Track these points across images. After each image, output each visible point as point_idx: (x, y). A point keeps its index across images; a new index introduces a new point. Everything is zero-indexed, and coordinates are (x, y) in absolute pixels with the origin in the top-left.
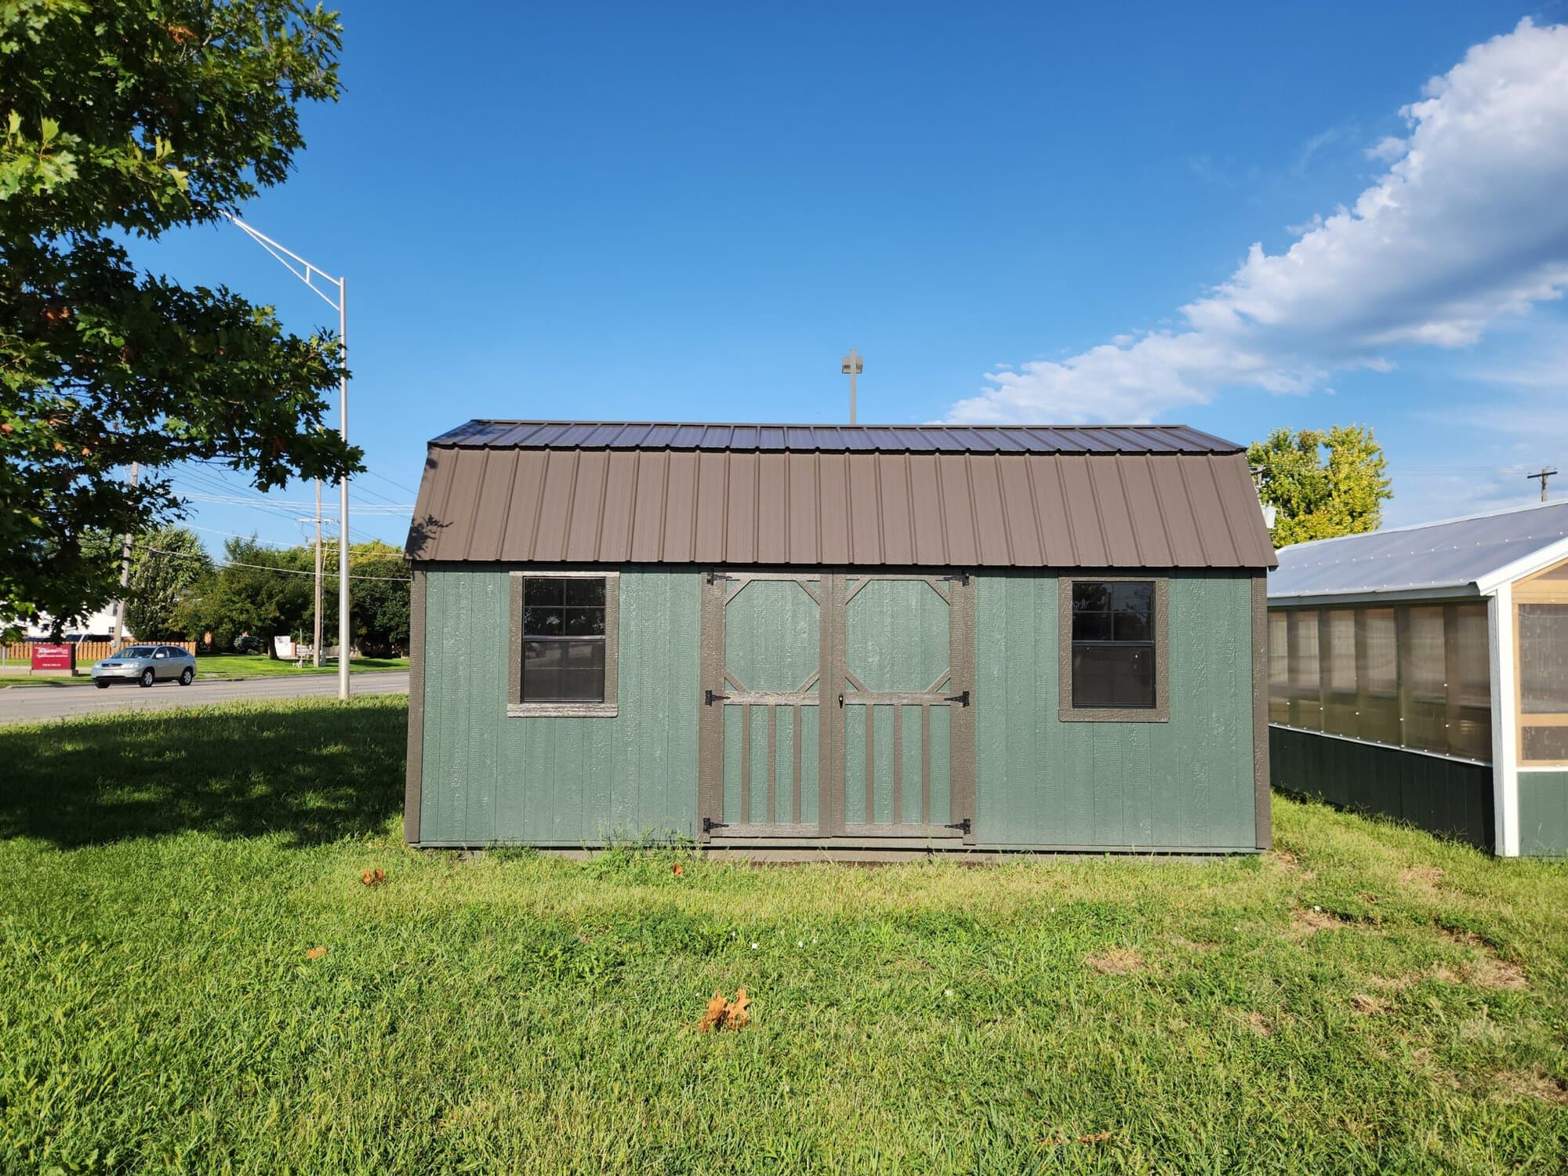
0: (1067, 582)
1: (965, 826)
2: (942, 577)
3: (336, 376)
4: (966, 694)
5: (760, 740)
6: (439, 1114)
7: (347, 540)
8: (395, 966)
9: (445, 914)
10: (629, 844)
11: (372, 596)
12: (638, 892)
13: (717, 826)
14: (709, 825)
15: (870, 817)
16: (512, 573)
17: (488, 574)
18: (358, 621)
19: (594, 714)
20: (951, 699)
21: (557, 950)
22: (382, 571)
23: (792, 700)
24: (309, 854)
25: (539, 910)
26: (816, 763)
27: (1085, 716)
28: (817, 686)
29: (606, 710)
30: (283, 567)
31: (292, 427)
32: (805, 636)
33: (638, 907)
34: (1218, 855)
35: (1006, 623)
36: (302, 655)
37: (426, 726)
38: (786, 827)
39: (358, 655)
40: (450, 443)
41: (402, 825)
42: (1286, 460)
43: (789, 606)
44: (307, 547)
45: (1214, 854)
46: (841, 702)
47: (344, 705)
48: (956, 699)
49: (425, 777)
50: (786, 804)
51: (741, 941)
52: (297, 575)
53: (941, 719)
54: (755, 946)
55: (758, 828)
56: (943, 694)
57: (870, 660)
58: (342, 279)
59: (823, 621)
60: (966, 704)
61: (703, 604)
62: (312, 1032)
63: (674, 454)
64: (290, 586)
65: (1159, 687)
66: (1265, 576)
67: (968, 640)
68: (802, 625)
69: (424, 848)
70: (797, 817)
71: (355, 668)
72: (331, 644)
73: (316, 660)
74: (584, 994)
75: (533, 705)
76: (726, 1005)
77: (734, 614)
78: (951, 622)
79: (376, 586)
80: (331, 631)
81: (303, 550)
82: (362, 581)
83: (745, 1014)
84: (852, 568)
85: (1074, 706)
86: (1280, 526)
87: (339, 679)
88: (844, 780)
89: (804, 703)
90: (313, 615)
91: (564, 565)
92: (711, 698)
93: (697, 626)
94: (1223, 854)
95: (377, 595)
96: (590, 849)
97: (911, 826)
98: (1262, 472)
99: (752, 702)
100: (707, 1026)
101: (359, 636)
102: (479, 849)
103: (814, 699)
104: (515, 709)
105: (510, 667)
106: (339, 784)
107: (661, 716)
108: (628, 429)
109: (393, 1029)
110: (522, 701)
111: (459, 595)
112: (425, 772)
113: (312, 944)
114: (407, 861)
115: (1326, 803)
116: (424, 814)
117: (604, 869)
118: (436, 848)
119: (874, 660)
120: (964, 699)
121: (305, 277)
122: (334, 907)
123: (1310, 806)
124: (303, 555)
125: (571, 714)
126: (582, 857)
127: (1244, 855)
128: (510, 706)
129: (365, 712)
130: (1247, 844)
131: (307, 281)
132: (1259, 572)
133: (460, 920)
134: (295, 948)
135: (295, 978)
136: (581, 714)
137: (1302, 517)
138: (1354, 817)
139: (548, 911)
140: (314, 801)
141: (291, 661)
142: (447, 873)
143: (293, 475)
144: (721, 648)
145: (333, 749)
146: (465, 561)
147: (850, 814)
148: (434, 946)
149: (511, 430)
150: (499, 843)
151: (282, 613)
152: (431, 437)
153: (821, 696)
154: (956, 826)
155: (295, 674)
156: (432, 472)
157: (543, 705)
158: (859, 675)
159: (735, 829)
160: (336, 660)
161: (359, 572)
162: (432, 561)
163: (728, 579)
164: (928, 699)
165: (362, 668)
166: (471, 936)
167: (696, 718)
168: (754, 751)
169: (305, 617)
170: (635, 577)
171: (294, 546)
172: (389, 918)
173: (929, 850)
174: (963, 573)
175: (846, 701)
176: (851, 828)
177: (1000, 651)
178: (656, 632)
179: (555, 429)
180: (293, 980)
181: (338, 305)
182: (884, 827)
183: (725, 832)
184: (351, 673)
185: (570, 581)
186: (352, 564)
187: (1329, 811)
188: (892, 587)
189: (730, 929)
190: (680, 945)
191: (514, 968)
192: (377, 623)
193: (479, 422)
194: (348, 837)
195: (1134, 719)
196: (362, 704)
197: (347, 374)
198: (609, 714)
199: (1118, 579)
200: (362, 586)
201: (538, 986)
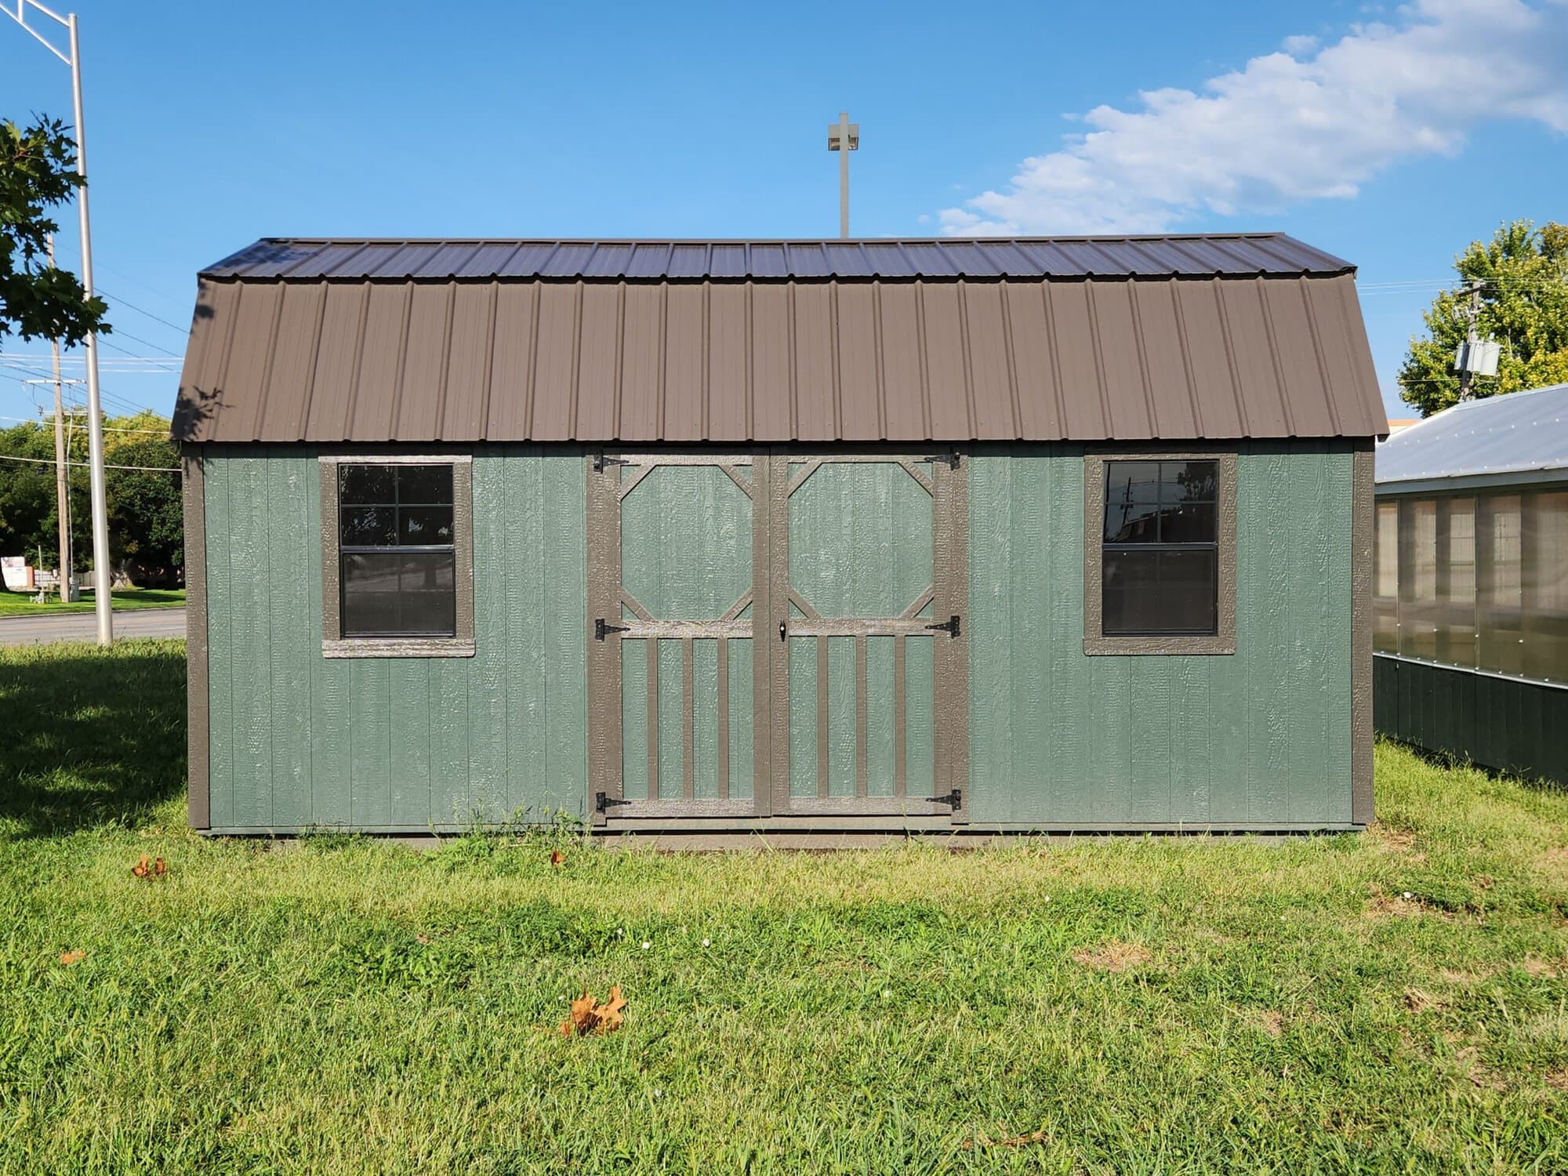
0: (1097, 461)
1: (955, 799)
2: (922, 458)
3: (65, 183)
4: (955, 620)
5: (672, 687)
6: (226, 1120)
7: (100, 411)
8: (175, 969)
9: (240, 911)
10: (494, 828)
11: (142, 496)
12: (498, 884)
13: (615, 803)
14: (604, 803)
15: (824, 789)
16: (321, 459)
17: (289, 461)
18: (124, 535)
19: (443, 653)
20: (935, 627)
21: (387, 951)
22: (157, 457)
23: (715, 631)
24: (59, 844)
25: (366, 905)
26: (750, 718)
27: (1119, 648)
28: (750, 611)
29: (458, 647)
30: (7, 454)
31: (5, 264)
32: (732, 542)
33: (497, 902)
34: (1300, 833)
35: (1011, 522)
36: (43, 584)
37: (213, 671)
38: (710, 804)
39: (125, 584)
40: (230, 275)
41: (186, 808)
42: (1520, 269)
43: (709, 502)
44: (41, 423)
45: (1293, 833)
46: (783, 634)
47: (105, 653)
48: (941, 627)
49: (214, 740)
50: (709, 772)
51: (628, 938)
52: (28, 464)
53: (920, 655)
54: (646, 945)
55: (671, 805)
56: (924, 620)
57: (823, 574)
58: (72, 16)
59: (758, 520)
60: (955, 633)
61: (589, 498)
62: (69, 1039)
63: (547, 287)
64: (19, 483)
65: (1222, 606)
66: (1373, 450)
67: (959, 546)
68: (729, 526)
69: (216, 837)
70: (725, 790)
71: (121, 603)
72: (86, 569)
73: (64, 591)
74: (417, 998)
75: (358, 642)
76: (595, 1008)
77: (634, 513)
78: (936, 521)
79: (148, 480)
80: (83, 549)
81: (36, 428)
82: (128, 473)
83: (618, 1018)
84: (795, 447)
85: (1104, 634)
86: (1506, 372)
87: (97, 620)
88: (789, 739)
89: (732, 634)
90: (57, 524)
91: (393, 447)
92: (603, 629)
93: (582, 529)
94: (1306, 833)
95: (151, 494)
96: (443, 836)
97: (882, 801)
98: (1481, 289)
99: (661, 635)
100: (568, 1030)
101: (127, 556)
102: (292, 837)
103: (746, 629)
104: (333, 648)
105: (325, 590)
106: (99, 758)
107: (535, 655)
108: (485, 249)
109: (170, 1034)
110: (343, 637)
111: (250, 491)
112: (213, 733)
113: (67, 948)
114: (193, 850)
115: (1475, 766)
116: (214, 790)
117: (459, 858)
118: (233, 836)
119: (827, 574)
120: (953, 626)
121: (16, 13)
122: (94, 905)
123: (1454, 773)
124: (36, 435)
125: (411, 653)
126: (428, 847)
127: (1335, 833)
128: (326, 643)
129: (136, 663)
130: (1341, 819)
131: (20, 19)
132: (1364, 444)
133: (260, 918)
134: (44, 952)
135: (45, 985)
136: (424, 653)
137: (1539, 356)
138: (1510, 785)
139: (378, 908)
140: (63, 780)
141: (26, 594)
142: (247, 865)
143: (9, 332)
144: (615, 558)
145: (90, 712)
146: (256, 443)
147: (797, 785)
148: (227, 948)
149: (316, 254)
150: (319, 829)
151: (10, 523)
152: (202, 267)
153: (756, 626)
154: (942, 800)
155: (34, 614)
156: (203, 322)
157: (372, 642)
158: (807, 596)
159: (639, 806)
160: (92, 592)
161: (121, 460)
162: (210, 443)
163: (622, 463)
164: (900, 626)
165: (134, 604)
166: (274, 936)
167: (583, 658)
168: (663, 701)
169: (44, 528)
170: (493, 463)
171: (23, 421)
172: (167, 916)
173: (904, 832)
174: (952, 452)
175: (791, 632)
176: (797, 804)
177: (1003, 559)
178: (525, 539)
179: (381, 250)
180: (44, 986)
181: (68, 55)
182: (846, 803)
183: (625, 810)
184: (114, 610)
185: (404, 470)
186: (111, 447)
187: (1479, 777)
188: (852, 473)
189: (615, 925)
190: (548, 945)
191: (330, 970)
192: (153, 537)
193: (272, 241)
194: (112, 824)
195: (1187, 651)
196: (131, 651)
197: (80, 181)
198: (463, 653)
199: (1168, 457)
200: (127, 480)
201: (358, 992)
